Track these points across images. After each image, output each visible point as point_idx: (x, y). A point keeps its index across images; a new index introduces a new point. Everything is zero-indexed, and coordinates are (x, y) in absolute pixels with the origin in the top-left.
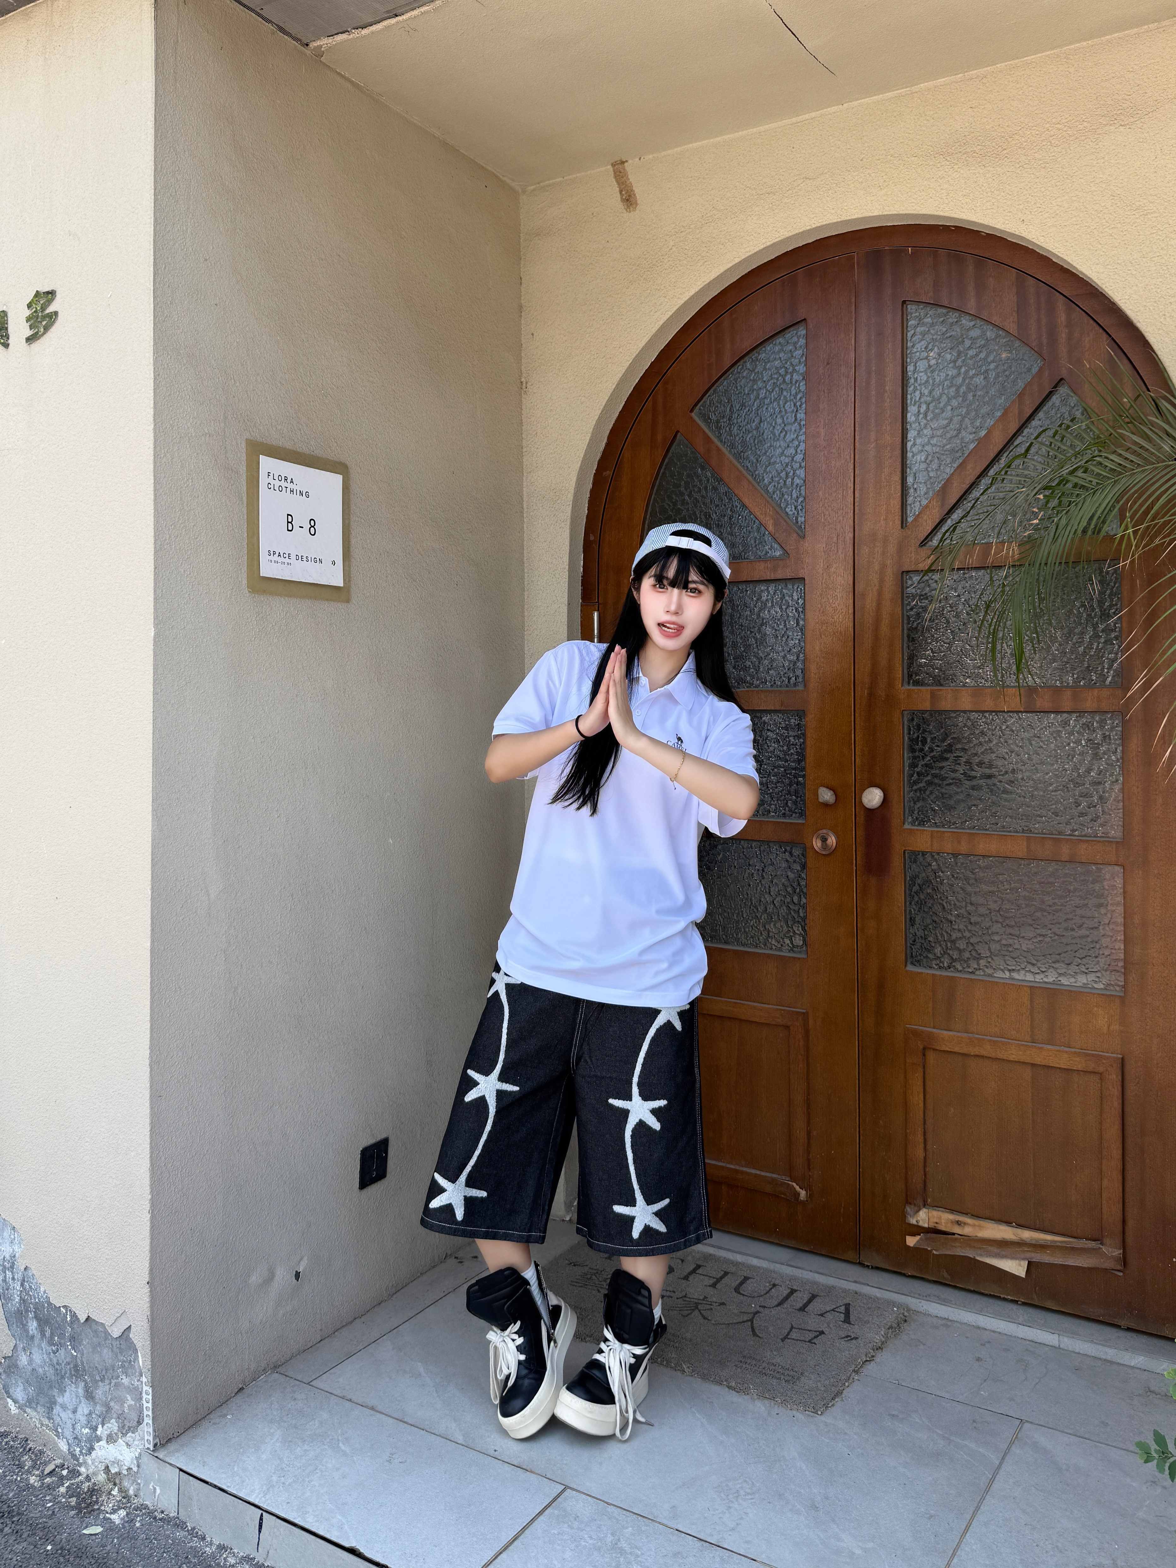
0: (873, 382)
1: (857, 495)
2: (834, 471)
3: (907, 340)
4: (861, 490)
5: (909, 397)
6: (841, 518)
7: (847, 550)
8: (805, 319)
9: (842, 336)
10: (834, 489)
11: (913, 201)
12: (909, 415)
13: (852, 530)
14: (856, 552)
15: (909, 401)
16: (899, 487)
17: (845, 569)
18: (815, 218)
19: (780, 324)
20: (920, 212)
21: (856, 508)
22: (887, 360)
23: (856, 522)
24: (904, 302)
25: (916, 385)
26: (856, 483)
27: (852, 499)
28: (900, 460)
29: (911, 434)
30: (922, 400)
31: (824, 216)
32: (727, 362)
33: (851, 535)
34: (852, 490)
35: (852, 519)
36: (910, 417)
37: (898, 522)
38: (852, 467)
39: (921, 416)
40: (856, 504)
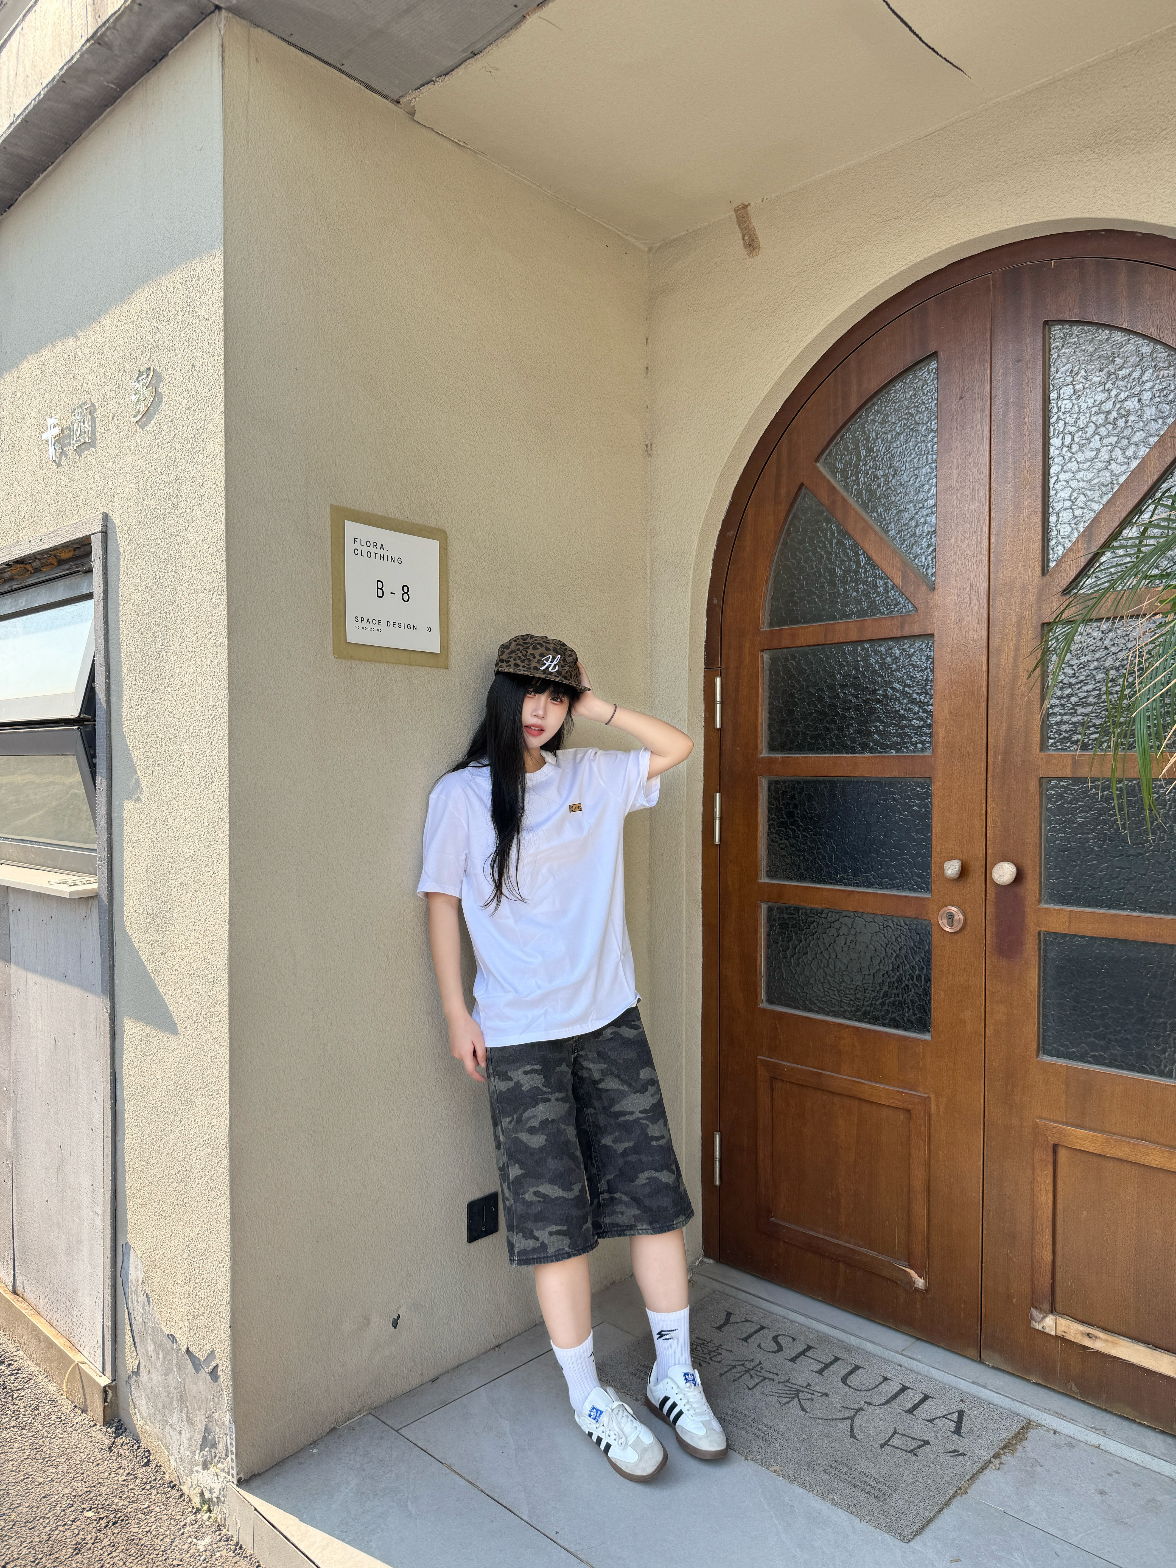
0: (1011, 414)
1: (992, 541)
2: (968, 516)
3: (1050, 365)
4: (997, 534)
5: (1052, 428)
6: (975, 566)
7: (981, 601)
8: (936, 352)
9: (977, 366)
10: (967, 535)
11: (1055, 205)
12: (1052, 449)
13: (986, 579)
14: (991, 603)
15: (1051, 434)
16: (1039, 530)
17: (978, 623)
18: (945, 239)
19: (909, 360)
20: (1063, 217)
21: (992, 555)
22: (1027, 389)
23: (991, 570)
24: (1046, 323)
25: (1060, 414)
26: (992, 527)
27: (987, 545)
28: (1040, 499)
29: (1054, 470)
30: (1066, 431)
31: (955, 235)
32: (854, 405)
33: (986, 585)
34: (987, 536)
35: (987, 567)
36: (1053, 452)
37: (1038, 569)
38: (987, 509)
39: (1065, 449)
40: (992, 551)
